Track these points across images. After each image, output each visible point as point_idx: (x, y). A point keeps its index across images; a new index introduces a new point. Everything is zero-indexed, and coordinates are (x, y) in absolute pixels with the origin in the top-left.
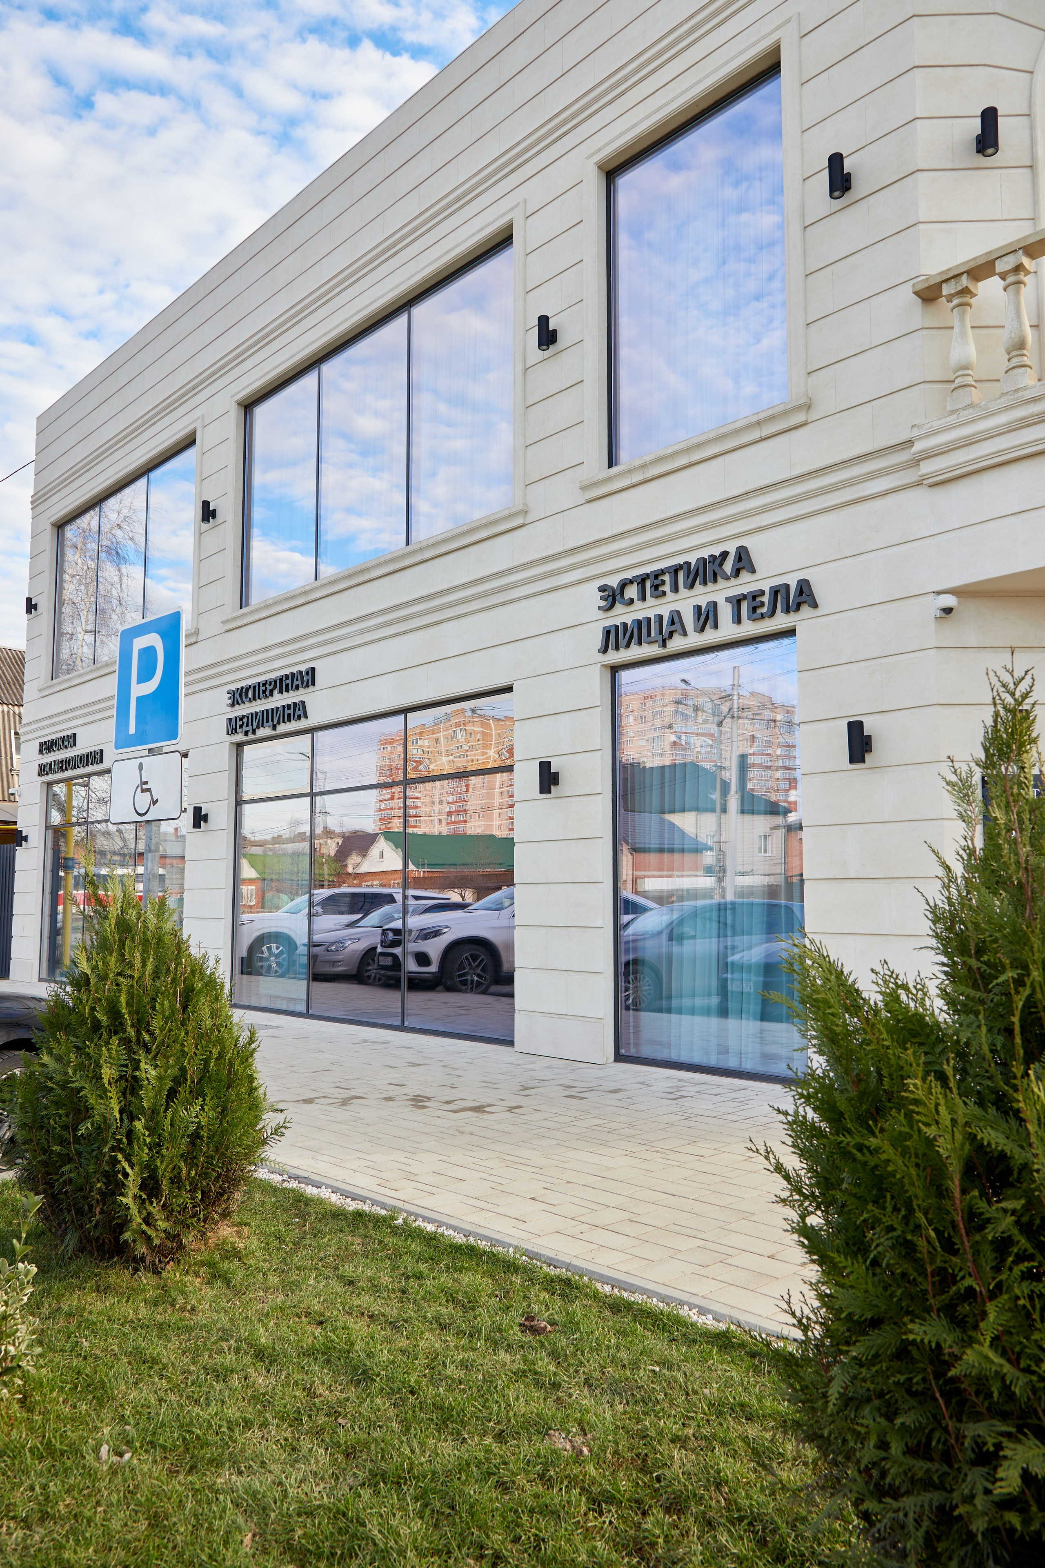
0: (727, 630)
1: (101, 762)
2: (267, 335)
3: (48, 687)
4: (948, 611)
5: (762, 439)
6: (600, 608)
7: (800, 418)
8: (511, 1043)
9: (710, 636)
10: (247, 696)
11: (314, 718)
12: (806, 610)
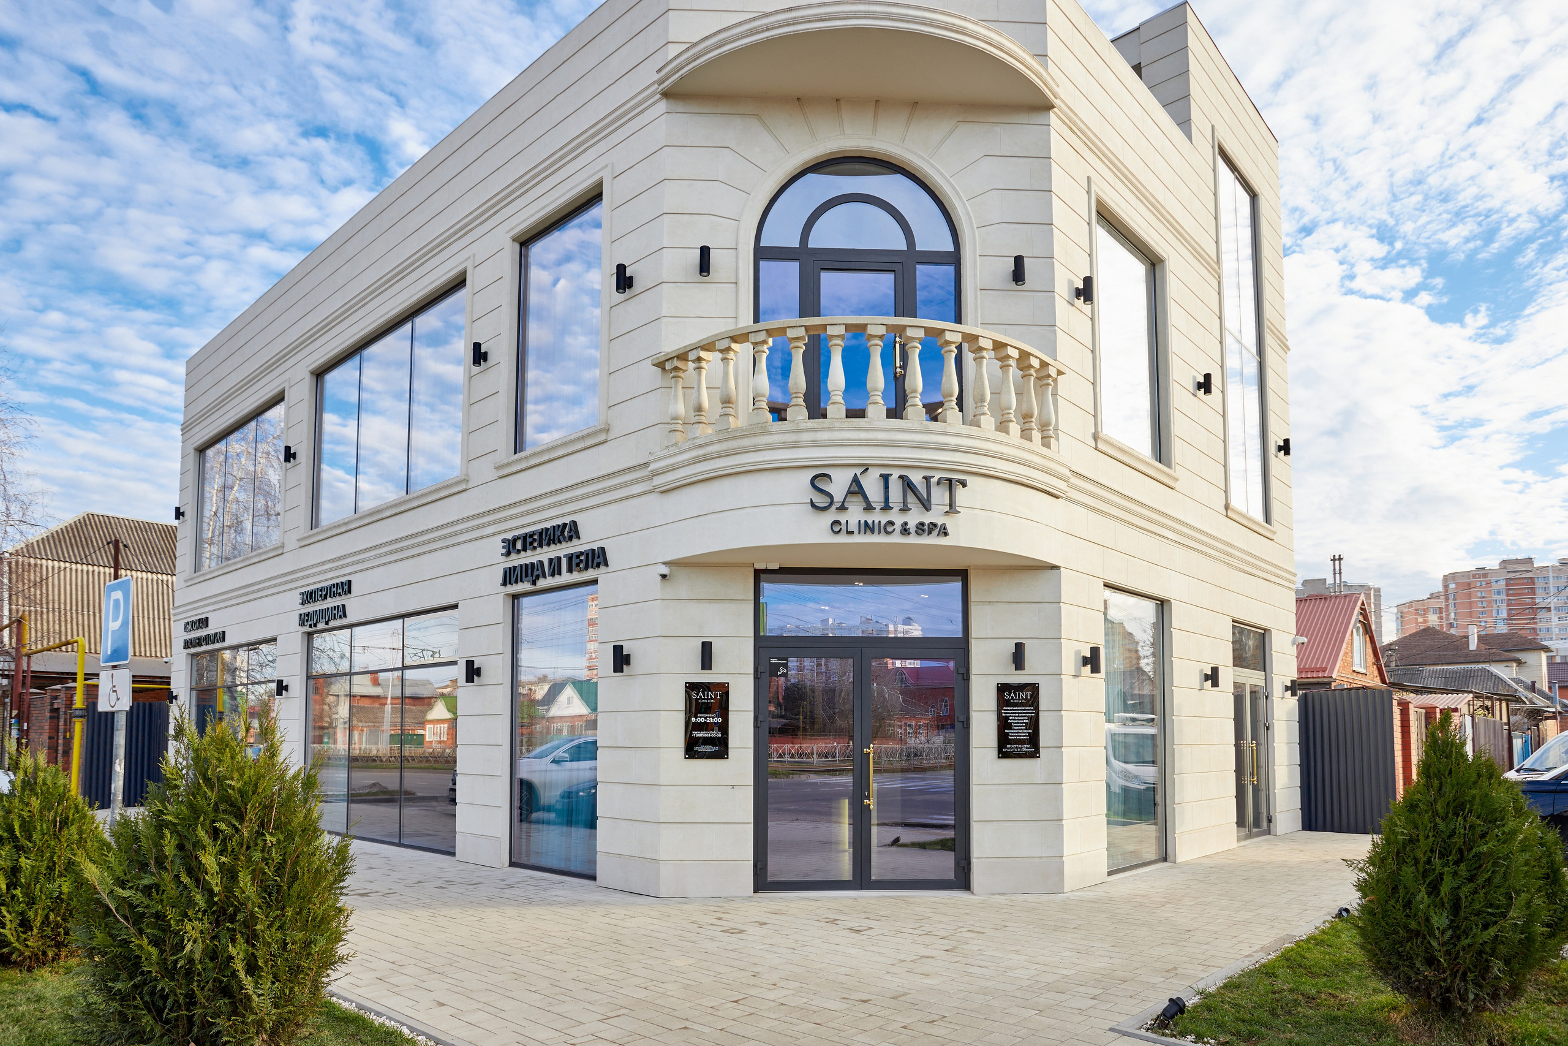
0: (565, 578)
1: (224, 640)
2: (329, 324)
3: (191, 579)
4: (664, 576)
5: (585, 449)
6: (502, 554)
7: (602, 437)
8: (453, 854)
9: (557, 581)
10: (311, 598)
11: (351, 619)
12: (603, 568)
